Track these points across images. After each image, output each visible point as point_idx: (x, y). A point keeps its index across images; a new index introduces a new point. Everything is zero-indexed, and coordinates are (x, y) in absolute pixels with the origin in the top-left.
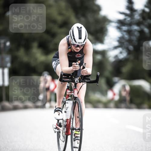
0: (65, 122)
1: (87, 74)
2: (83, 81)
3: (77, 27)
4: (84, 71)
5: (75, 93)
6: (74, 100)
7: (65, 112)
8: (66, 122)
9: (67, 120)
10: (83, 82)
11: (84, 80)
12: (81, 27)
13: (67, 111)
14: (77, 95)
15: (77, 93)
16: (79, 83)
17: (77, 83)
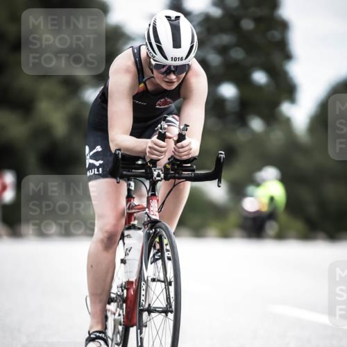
0: (123, 291)
1: (190, 156)
2: (177, 175)
3: (167, 17)
4: (183, 147)
5: (151, 209)
6: (151, 228)
7: (123, 261)
8: (125, 291)
9: (129, 283)
10: (175, 178)
11: (178, 173)
12: (178, 18)
13: (127, 258)
14: (157, 214)
15: (157, 210)
16: (163, 180)
17: (159, 180)
